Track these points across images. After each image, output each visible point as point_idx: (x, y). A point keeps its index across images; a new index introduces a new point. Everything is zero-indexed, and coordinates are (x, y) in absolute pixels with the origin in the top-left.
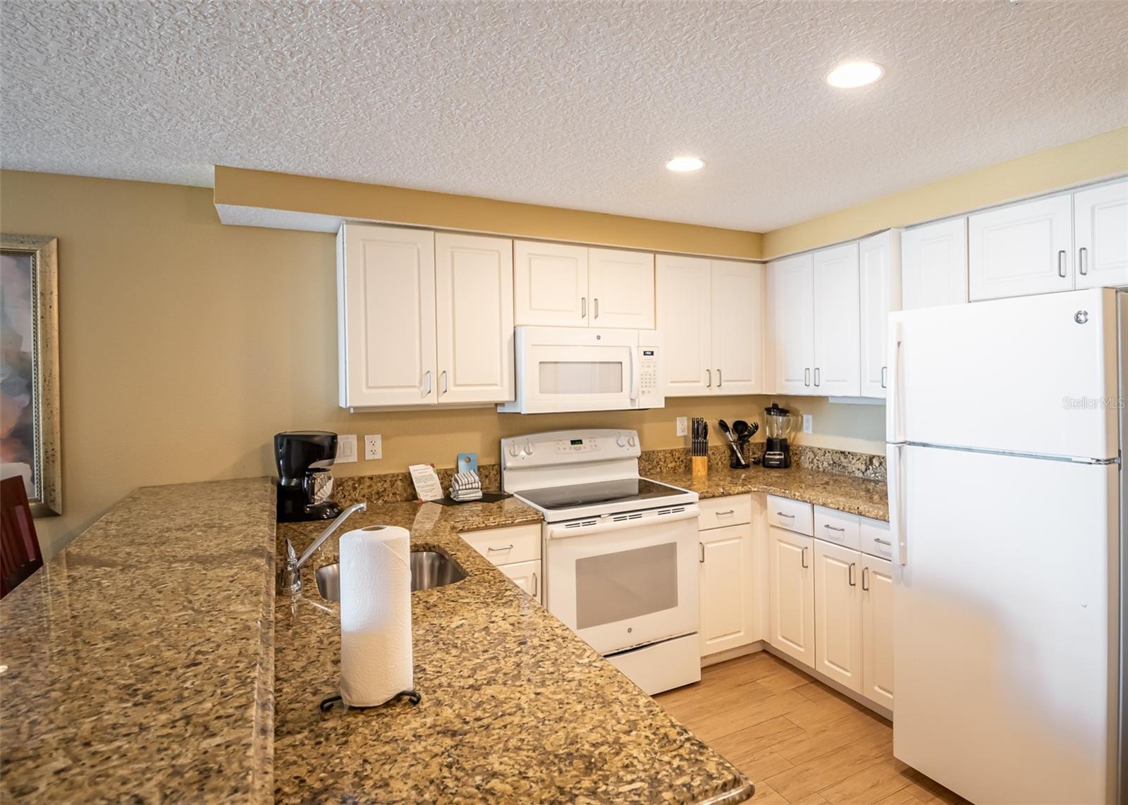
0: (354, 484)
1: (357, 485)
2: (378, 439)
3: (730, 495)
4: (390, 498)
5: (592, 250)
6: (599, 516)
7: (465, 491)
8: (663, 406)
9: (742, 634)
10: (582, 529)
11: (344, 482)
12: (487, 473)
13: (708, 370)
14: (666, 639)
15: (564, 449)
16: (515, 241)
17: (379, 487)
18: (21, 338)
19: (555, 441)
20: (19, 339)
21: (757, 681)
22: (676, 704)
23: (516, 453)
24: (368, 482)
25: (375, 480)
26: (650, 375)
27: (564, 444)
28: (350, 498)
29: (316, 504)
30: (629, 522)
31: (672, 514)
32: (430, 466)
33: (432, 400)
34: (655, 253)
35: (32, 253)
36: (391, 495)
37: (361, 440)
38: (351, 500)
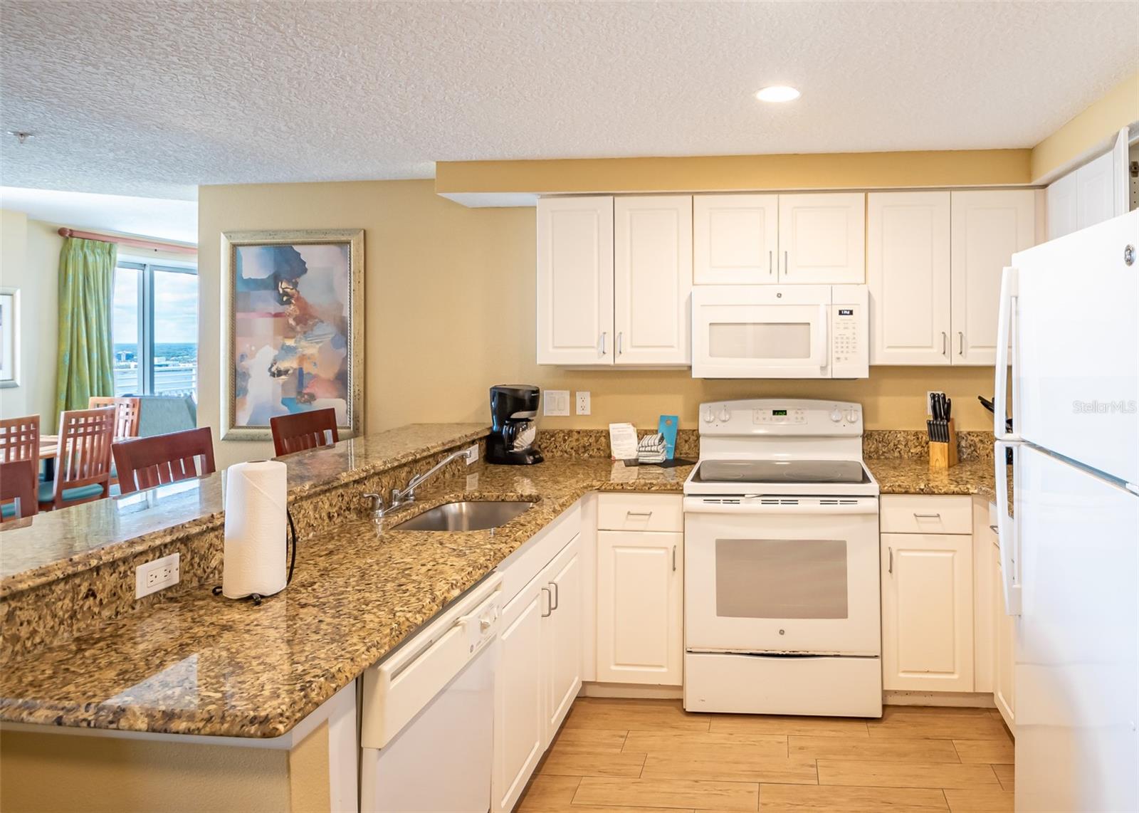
0: (564, 436)
1: (566, 438)
2: (587, 395)
3: (933, 493)
4: (594, 453)
5: (782, 196)
6: (743, 495)
7: (646, 453)
8: (867, 376)
9: (955, 676)
10: (721, 506)
11: (556, 434)
12: (687, 438)
13: (943, 333)
14: (833, 654)
15: (764, 419)
16: (695, 197)
17: (585, 441)
18: (342, 305)
19: (754, 409)
20: (341, 307)
21: (953, 741)
22: (833, 734)
23: (711, 420)
24: (576, 436)
25: (582, 434)
26: (847, 338)
27: (764, 413)
28: (560, 448)
29: (515, 450)
30: (779, 507)
31: (839, 505)
32: (631, 426)
33: (608, 360)
34: (867, 191)
35: (349, 243)
36: (595, 450)
37: (573, 395)
38: (561, 451)
